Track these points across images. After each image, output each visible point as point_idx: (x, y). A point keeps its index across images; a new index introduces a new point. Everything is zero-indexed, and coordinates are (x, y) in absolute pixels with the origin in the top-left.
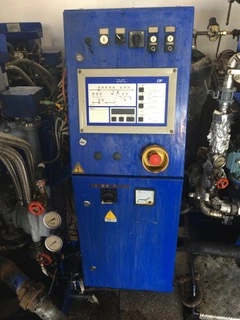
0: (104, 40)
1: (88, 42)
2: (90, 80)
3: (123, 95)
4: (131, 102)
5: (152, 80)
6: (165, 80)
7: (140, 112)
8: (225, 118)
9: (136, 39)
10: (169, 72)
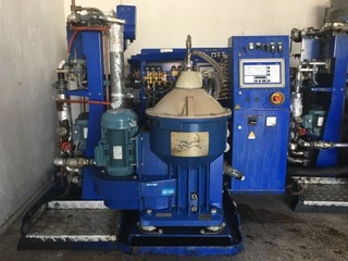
0: (251, 47)
1: (244, 48)
2: (245, 64)
3: (261, 70)
4: (264, 73)
5: (274, 63)
6: (279, 63)
7: (268, 78)
8: (299, 95)
9: (266, 47)
10: (281, 60)
